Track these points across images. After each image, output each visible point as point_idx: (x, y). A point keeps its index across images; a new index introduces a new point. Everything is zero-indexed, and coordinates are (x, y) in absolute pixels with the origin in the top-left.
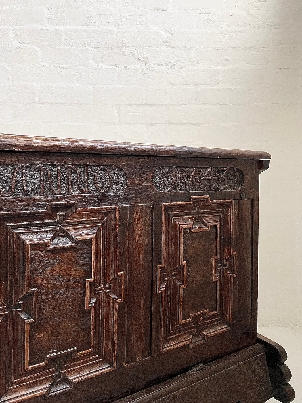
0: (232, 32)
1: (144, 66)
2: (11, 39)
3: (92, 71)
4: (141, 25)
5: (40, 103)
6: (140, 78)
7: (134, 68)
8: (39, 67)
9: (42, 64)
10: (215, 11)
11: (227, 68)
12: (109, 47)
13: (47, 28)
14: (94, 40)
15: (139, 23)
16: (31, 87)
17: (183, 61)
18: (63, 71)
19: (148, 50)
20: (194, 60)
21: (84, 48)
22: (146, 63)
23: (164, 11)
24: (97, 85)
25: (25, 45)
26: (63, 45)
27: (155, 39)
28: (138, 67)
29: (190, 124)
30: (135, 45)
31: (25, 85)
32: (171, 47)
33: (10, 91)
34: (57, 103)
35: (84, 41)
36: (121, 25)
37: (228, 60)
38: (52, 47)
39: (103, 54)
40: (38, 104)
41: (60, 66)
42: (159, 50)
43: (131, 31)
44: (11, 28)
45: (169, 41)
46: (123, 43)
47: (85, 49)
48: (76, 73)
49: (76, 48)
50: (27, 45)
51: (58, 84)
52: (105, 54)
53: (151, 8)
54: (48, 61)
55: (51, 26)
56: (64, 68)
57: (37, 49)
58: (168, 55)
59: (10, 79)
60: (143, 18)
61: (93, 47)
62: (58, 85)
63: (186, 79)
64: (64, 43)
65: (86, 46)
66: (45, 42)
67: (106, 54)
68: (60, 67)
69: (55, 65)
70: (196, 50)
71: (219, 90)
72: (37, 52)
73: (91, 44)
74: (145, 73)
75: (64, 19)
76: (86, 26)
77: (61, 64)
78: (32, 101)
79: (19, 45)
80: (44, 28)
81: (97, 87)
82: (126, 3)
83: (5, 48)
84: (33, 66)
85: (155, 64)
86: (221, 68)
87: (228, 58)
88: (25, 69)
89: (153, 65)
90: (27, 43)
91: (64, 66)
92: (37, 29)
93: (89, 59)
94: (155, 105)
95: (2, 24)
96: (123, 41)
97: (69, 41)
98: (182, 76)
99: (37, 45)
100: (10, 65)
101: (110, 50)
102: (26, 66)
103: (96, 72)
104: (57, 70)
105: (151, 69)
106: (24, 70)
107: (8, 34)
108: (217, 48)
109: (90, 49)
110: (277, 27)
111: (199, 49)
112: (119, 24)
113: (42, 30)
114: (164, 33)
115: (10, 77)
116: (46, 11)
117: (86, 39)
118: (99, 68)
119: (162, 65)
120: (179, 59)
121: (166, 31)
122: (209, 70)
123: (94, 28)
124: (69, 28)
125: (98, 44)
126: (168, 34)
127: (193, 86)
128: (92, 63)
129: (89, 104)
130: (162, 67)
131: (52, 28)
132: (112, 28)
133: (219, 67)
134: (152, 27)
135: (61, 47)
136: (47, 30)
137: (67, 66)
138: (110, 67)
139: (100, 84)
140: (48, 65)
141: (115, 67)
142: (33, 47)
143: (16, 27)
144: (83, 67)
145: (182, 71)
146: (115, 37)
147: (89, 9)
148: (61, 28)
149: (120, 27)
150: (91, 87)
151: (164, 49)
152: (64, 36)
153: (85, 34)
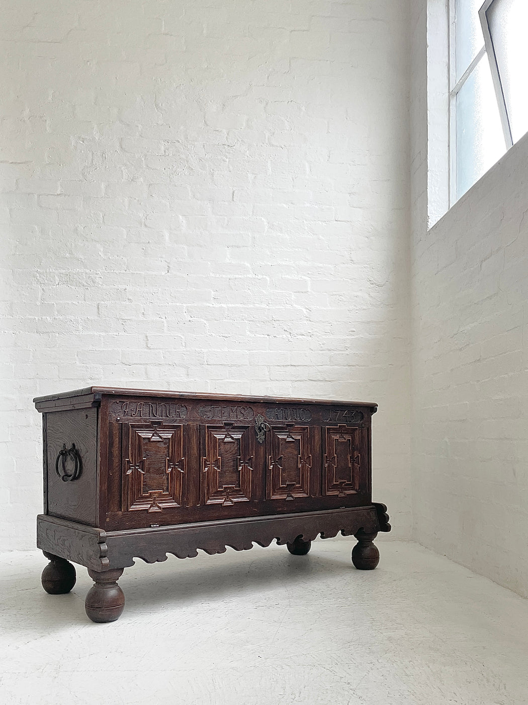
0: (357, 310)
1: (289, 336)
2: (185, 314)
3: (248, 339)
4: (287, 304)
5: (208, 364)
6: (286, 344)
7: (281, 337)
8: (207, 336)
9: (209, 333)
10: (344, 294)
11: (353, 337)
12: (262, 321)
14: (250, 316)
15: (285, 303)
16: (201, 352)
17: (319, 332)
18: (225, 339)
19: (293, 323)
20: (328, 331)
21: (242, 322)
22: (290, 333)
23: (305, 293)
25: (195, 319)
27: (298, 314)
28: (284, 336)
29: (326, 381)
30: (282, 319)
31: (196, 351)
32: (310, 321)
33: (184, 355)
34: (221, 365)
36: (272, 304)
38: (217, 320)
39: (257, 326)
40: (206, 365)
41: (224, 335)
42: (301, 323)
43: (279, 309)
44: (184, 305)
45: (309, 316)
48: (235, 341)
49: (236, 321)
50: (197, 319)
51: (221, 349)
53: (296, 291)
54: (213, 331)
57: (205, 322)
58: (308, 327)
59: (184, 346)
60: (288, 299)
63: (322, 345)
64: (226, 318)
65: (244, 320)
66: (212, 316)
67: (260, 327)
69: (220, 334)
70: (329, 323)
71: (347, 355)
72: (205, 324)
73: (248, 318)
74: (290, 341)
75: (226, 299)
76: (244, 304)
78: (201, 363)
79: (191, 319)
80: (211, 306)
81: (253, 351)
83: (179, 321)
84: (201, 335)
85: (298, 334)
86: (349, 337)
87: (355, 330)
88: (196, 337)
89: (296, 335)
90: (197, 317)
91: (226, 335)
92: (205, 306)
93: (246, 330)
94: (298, 366)
95: (177, 302)
96: (273, 316)
97: (231, 316)
98: (319, 343)
99: (205, 318)
100: (184, 335)
101: (263, 323)
102: (197, 335)
103: (251, 340)
104: (220, 338)
105: (295, 337)
106: (195, 339)
107: (182, 310)
108: (346, 322)
109: (247, 322)
110: (392, 306)
111: (332, 323)
112: (269, 303)
113: (209, 307)
114: (304, 310)
115: (184, 344)
116: (212, 292)
117: (244, 315)
118: (254, 337)
119: (303, 335)
120: (316, 330)
121: (306, 309)
122: (339, 339)
123: (252, 306)
124: (230, 305)
125: (253, 318)
126: (308, 311)
127: (327, 351)
128: (248, 333)
129: (246, 365)
130: (303, 336)
131: (217, 305)
132: (264, 306)
133: (347, 337)
134: (295, 306)
135: (224, 321)
136: (213, 307)
137: (229, 335)
138: (263, 336)
139: (255, 350)
140: (214, 335)
141: (266, 336)
142: (202, 320)
143: (189, 305)
144: (241, 336)
145: (319, 340)
146: (266, 313)
147: (246, 291)
148: (224, 306)
149: (270, 305)
150: (248, 352)
151: (305, 322)
152: (226, 312)
153: (243, 310)
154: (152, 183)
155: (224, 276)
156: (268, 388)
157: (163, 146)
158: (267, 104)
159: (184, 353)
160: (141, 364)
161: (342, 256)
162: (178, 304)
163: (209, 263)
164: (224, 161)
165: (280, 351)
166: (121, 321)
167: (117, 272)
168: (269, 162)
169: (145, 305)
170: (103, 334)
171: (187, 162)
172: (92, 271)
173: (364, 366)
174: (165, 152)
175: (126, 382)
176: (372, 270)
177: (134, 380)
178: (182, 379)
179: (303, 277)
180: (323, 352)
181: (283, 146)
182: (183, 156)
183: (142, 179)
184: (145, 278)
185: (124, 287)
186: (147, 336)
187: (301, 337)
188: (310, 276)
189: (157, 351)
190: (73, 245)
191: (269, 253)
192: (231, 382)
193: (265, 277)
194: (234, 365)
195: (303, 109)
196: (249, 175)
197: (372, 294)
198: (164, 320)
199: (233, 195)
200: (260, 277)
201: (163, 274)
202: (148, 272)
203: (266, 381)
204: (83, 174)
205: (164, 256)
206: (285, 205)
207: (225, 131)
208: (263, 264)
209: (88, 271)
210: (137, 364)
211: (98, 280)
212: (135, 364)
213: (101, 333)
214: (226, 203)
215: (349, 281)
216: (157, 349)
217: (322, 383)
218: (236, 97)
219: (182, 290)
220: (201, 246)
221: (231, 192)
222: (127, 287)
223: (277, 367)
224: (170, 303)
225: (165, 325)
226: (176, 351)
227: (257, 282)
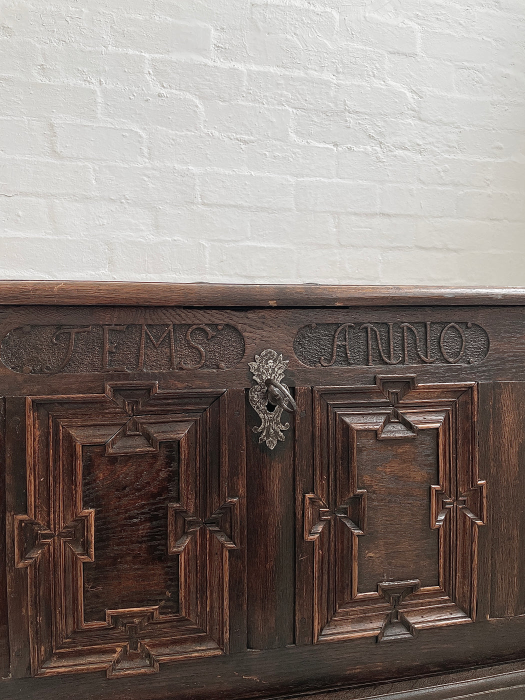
0: (506, 104)
1: (379, 149)
2: (148, 77)
3: (294, 150)
4: (374, 76)
5: (204, 204)
6: (373, 168)
7: (362, 150)
8: (201, 137)
9: (206, 131)
10: (483, 68)
11: (499, 161)
12: (322, 110)
13: (215, 64)
14: (298, 95)
15: (371, 73)
16: (187, 173)
17: (437, 145)
18: (243, 146)
19: (385, 121)
20: (453, 145)
21: (280, 108)
22: (381, 143)
23: (410, 58)
24: (303, 177)
25: (174, 91)
26: (243, 98)
27: (396, 102)
28: (368, 147)
30: (364, 110)
31: (176, 169)
32: (420, 119)
33: (146, 179)
34: (234, 206)
35: (282, 95)
36: (343, 73)
37: (501, 148)
38: (224, 101)
39: (312, 121)
40: (199, 206)
41: (238, 136)
42: (401, 123)
43: (359, 86)
44: (147, 55)
45: (417, 109)
46: (345, 104)
47: (283, 110)
48: (266, 153)
49: (266, 106)
50: (177, 92)
51: (235, 170)
52: (315, 122)
53: (391, 50)
54: (216, 127)
55: (222, 60)
56: (245, 142)
57: (197, 101)
58: (415, 132)
59: (146, 155)
60: (377, 65)
61: (295, 108)
62: (234, 173)
63: (442, 174)
64: (245, 95)
65: (284, 104)
66: (212, 89)
67: (318, 123)
68: (239, 139)
69: (229, 134)
70: (456, 128)
71: (489, 196)
72: (197, 107)
73: (292, 101)
74: (381, 160)
75: (245, 50)
76: (284, 68)
77: (241, 134)
78: (188, 200)
79: (163, 91)
80: (210, 63)
81: (302, 179)
82: (351, 36)
83: (135, 94)
84: (189, 133)
85: (397, 146)
86: (491, 160)
87: (502, 145)
88: (174, 138)
89: (392, 148)
90: (178, 88)
91: (246, 137)
92: (196, 63)
93: (289, 130)
94: (396, 216)
95: (129, 46)
96: (347, 102)
97: (255, 93)
98: (437, 169)
99: (197, 93)
100: (145, 129)
101: (324, 116)
102: (177, 132)
103: (301, 153)
104: (233, 144)
105: (390, 153)
106: (173, 140)
107: (141, 66)
108: (486, 127)
109: (290, 109)
111: (462, 127)
112: (339, 71)
113: (205, 65)
114: (409, 95)
115: (145, 150)
116: (213, 32)
117: (285, 92)
118: (305, 147)
119: (406, 149)
120: (431, 140)
121: (413, 92)
123: (298, 73)
124: (254, 68)
125: (304, 102)
126: (417, 98)
127: (452, 187)
128: (293, 136)
129: (290, 210)
130: (406, 152)
132: (327, 76)
133: (489, 159)
134: (390, 82)
135: (240, 102)
136: (215, 68)
137: (252, 138)
138: (324, 145)
139: (307, 176)
140: (216, 134)
141: (332, 146)
142: (189, 96)
143: (157, 56)
144: (278, 143)
145: (436, 162)
146: (332, 94)
147: (289, 37)
148: (240, 67)
149: (341, 76)
150: (292, 180)
151: (410, 121)
152: (245, 83)
153: (282, 82)
159: (147, 172)
160: (38, 195)
162: (131, 52)
169: (46, 46)
173: (517, 221)
177: (21, 235)
178: (142, 237)
179: (406, 21)
186: (52, 126)
187: (400, 153)
188: (420, 21)
189: (80, 164)
193: (329, 10)
194: (263, 209)
200: (319, 9)
210: (26, 194)
212: (21, 193)
215: (494, 43)
216: (78, 159)
223: (353, 218)
224: (110, 47)
225: (99, 100)
226: (127, 166)
227: (311, 20)
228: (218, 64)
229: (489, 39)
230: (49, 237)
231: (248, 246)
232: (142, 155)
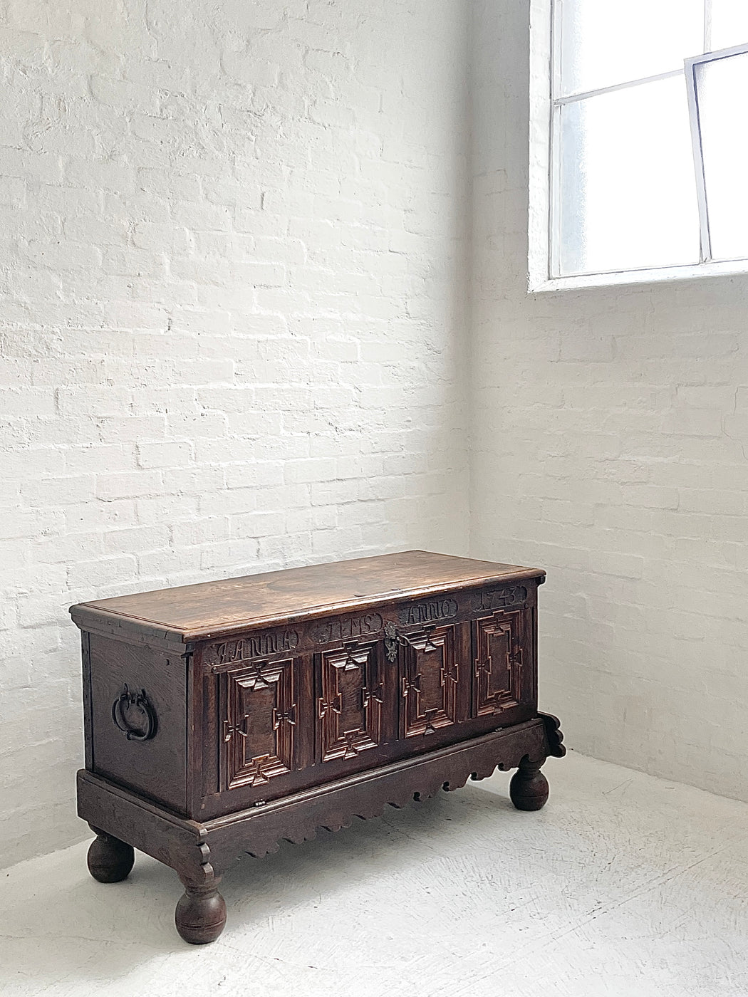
0: (413, 388)
1: (335, 432)
2: (195, 402)
3: (283, 441)
4: (332, 381)
5: (228, 489)
6: (332, 447)
7: (325, 434)
8: (226, 440)
9: (230, 435)
10: (399, 364)
11: (409, 430)
12: (301, 410)
14: (286, 402)
15: (330, 379)
16: (218, 468)
17: (371, 424)
18: (252, 443)
19: (339, 412)
20: (381, 423)
21: (275, 412)
22: (336, 428)
23: (354, 364)
25: (210, 410)
26: (252, 409)
27: (346, 397)
28: (328, 432)
29: (379, 500)
30: (326, 406)
31: (212, 466)
32: (360, 407)
33: (194, 476)
34: (247, 487)
35: (276, 403)
36: (313, 381)
37: (410, 421)
38: (241, 412)
39: (295, 418)
40: (226, 491)
41: (250, 436)
42: (349, 412)
43: (323, 390)
44: (194, 387)
45: (358, 400)
46: (315, 404)
48: (267, 446)
49: (266, 412)
50: (213, 411)
51: (247, 460)
53: (343, 361)
54: (236, 431)
55: (239, 383)
56: (253, 440)
57: (225, 415)
58: (358, 417)
59: (194, 459)
60: (334, 373)
61: (284, 411)
62: (247, 463)
63: (374, 445)
64: (253, 406)
65: (277, 409)
66: (234, 405)
67: (298, 419)
69: (244, 435)
70: (383, 410)
71: (403, 457)
72: (224, 419)
73: (282, 406)
74: (336, 440)
75: (253, 374)
76: (277, 383)
77: (251, 434)
78: (219, 487)
79: (204, 411)
80: (234, 387)
81: (289, 461)
82: (318, 354)
83: (187, 416)
84: (219, 438)
85: (346, 429)
86: (403, 430)
87: (410, 419)
88: (210, 443)
89: (344, 430)
90: (213, 408)
91: (254, 437)
92: (224, 388)
93: (280, 427)
94: (346, 479)
95: (183, 382)
96: (316, 402)
97: (260, 404)
98: (371, 442)
99: (225, 409)
100: (193, 439)
101: (302, 414)
102: (212, 439)
103: (288, 442)
104: (246, 442)
105: (342, 435)
106: (210, 445)
107: (191, 396)
108: (400, 407)
109: (281, 412)
111: (386, 409)
112: (310, 380)
113: (230, 389)
114: (354, 390)
115: (193, 455)
116: (234, 364)
117: (278, 400)
118: (290, 438)
119: (352, 430)
120: (367, 421)
121: (356, 388)
122: (394, 433)
123: (286, 386)
124: (259, 386)
125: (289, 406)
126: (357, 391)
127: (380, 454)
128: (283, 431)
129: (281, 485)
130: (352, 432)
131: (241, 387)
132: (303, 385)
134: (342, 384)
135: (251, 412)
136: (236, 390)
137: (257, 436)
138: (301, 434)
139: (292, 458)
140: (236, 436)
141: (305, 434)
142: (220, 412)
143: (201, 387)
144: (273, 437)
145: (370, 437)
146: (307, 397)
147: (280, 361)
148: (251, 386)
149: (312, 384)
150: (283, 463)
151: (354, 409)
152: (254, 397)
153: (276, 393)
154: (142, 165)
155: (251, 336)
156: (308, 519)
157: (158, 102)
158: (307, 52)
159: (194, 471)
160: (128, 498)
161: (397, 306)
162: (185, 386)
163: (230, 314)
164: (249, 139)
165: (324, 458)
166: (95, 421)
167: (88, 329)
168: (310, 148)
169: (133, 390)
170: (65, 447)
171: (196, 133)
172: (45, 326)
173: (419, 473)
174: (161, 111)
175: (104, 534)
176: (431, 328)
177: (117, 528)
178: (190, 519)
179: (352, 338)
180: (376, 455)
181: (327, 126)
182: (190, 123)
183: (125, 158)
184: (134, 340)
185: (100, 356)
186: (137, 447)
187: (348, 433)
188: (359, 337)
189: (153, 471)
190: (10, 276)
191: (309, 300)
192: (260, 515)
193: (304, 338)
194: (264, 487)
195: (352, 67)
196: (284, 167)
197: (430, 364)
198: (164, 415)
199: (263, 199)
200: (299, 338)
201: (162, 332)
202: (138, 329)
203: (304, 507)
204: (25, 137)
205: (162, 300)
206: (329, 222)
207: (249, 87)
208: (303, 317)
209: (38, 327)
210: (121, 499)
211: (56, 345)
212: (118, 498)
213: (60, 446)
214: (253, 212)
215: (405, 344)
216: (153, 468)
217: (372, 504)
218: (266, 31)
219: (190, 360)
220: (217, 284)
221: (260, 194)
222: (105, 358)
223: (320, 484)
224: (173, 385)
225: (166, 424)
226: (182, 469)
227: (294, 347)
228: (237, 387)
229: (402, 342)
230: (134, 527)
231: (255, 515)
232: (191, 459)
